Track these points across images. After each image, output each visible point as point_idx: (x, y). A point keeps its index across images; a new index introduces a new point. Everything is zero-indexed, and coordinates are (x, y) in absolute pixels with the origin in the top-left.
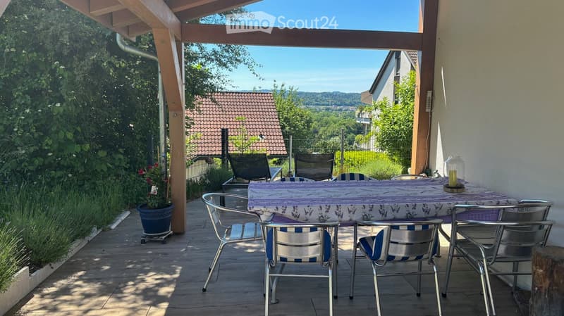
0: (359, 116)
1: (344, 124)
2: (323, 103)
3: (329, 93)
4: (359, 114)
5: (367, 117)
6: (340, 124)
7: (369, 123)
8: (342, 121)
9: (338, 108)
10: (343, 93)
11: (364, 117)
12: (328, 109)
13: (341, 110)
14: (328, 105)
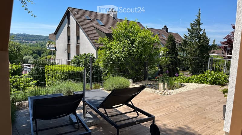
0: (48, 46)
1: (31, 50)
2: (18, 39)
3: (21, 34)
4: (48, 45)
5: (53, 47)
6: (29, 50)
7: (54, 49)
8: (30, 48)
9: (27, 41)
10: (28, 35)
11: (51, 46)
12: (21, 42)
13: (28, 43)
14: (21, 40)
